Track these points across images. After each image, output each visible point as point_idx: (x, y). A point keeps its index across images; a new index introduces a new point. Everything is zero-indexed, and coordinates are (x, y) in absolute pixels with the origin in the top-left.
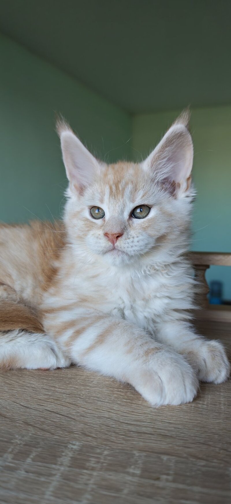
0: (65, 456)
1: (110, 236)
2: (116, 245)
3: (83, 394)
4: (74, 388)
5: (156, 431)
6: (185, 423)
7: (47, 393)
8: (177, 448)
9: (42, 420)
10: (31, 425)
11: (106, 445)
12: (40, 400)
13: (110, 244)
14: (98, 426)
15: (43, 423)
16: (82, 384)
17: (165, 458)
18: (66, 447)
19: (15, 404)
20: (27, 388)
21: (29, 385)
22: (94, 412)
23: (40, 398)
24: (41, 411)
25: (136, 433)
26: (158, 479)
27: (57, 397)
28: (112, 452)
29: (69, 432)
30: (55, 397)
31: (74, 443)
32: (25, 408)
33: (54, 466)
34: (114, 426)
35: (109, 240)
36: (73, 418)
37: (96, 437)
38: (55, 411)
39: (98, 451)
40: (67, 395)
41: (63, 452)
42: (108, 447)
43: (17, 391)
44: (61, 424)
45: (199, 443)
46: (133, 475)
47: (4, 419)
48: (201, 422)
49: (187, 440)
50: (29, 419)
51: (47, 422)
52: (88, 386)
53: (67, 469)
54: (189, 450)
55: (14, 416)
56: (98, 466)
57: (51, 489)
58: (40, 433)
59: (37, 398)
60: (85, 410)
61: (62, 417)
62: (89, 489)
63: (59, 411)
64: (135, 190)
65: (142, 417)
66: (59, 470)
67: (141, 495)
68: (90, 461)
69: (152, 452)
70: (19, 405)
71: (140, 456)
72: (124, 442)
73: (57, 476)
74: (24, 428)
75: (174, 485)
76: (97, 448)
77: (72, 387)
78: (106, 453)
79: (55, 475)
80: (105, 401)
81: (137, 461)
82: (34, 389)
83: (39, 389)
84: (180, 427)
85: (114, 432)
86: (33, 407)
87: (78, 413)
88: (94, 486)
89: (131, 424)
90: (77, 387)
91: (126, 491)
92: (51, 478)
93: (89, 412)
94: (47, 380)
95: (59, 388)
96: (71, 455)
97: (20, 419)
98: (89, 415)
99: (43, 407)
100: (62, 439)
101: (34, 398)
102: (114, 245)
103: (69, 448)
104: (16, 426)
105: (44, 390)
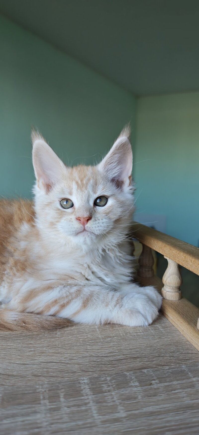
0: (84, 389)
1: (82, 220)
2: (86, 226)
3: (58, 344)
4: (47, 341)
5: (127, 357)
6: (139, 347)
7: (29, 350)
8: (147, 363)
9: (45, 370)
10: (40, 376)
11: (104, 374)
12: (29, 356)
13: (81, 225)
14: (88, 363)
15: (48, 372)
16: (51, 337)
17: (145, 371)
18: (80, 383)
19: (12, 364)
20: (9, 350)
21: (9, 347)
22: (77, 355)
23: (28, 355)
24: (38, 364)
25: (116, 361)
26: (151, 384)
27: (41, 351)
28: (112, 377)
29: (72, 373)
30: (39, 351)
31: (82, 379)
32: (22, 365)
33: (83, 398)
34: (98, 360)
35: (80, 223)
36: (66, 362)
37: (93, 370)
38: (49, 361)
39: (103, 379)
40: (47, 348)
41: (80, 387)
42: (106, 375)
43: (4, 354)
44: (61, 369)
45: (156, 356)
46: (136, 386)
47: (14, 378)
48: (148, 344)
49: (149, 357)
50: (35, 372)
51: (51, 371)
52: (56, 337)
53: (93, 396)
54: (155, 362)
55: (20, 373)
56: (110, 388)
57: (95, 412)
58: (52, 379)
59: (26, 355)
60: (69, 355)
61: (58, 364)
62: (118, 404)
63: (51, 361)
64: (96, 184)
65: (111, 350)
66: (88, 399)
67: (150, 396)
68: (103, 387)
69: (135, 370)
70: (16, 364)
71: (130, 374)
72: (114, 369)
73: (91, 403)
74: (37, 380)
75: (162, 385)
76: (100, 377)
77: (45, 341)
78: (108, 378)
79: (89, 403)
80: (78, 345)
81: (131, 378)
82: (17, 349)
83: (20, 348)
84: (138, 350)
85: (102, 364)
86: (29, 363)
87: (67, 358)
88: (119, 401)
89: (108, 356)
90: (48, 340)
91: (140, 397)
92: (88, 405)
93: (74, 355)
94: (19, 340)
95: (36, 344)
96: (88, 387)
97: (27, 374)
98: (76, 357)
99: (36, 360)
100: (72, 379)
101: (23, 356)
102: (84, 226)
103: (82, 383)
104: (29, 380)
105: (25, 348)
